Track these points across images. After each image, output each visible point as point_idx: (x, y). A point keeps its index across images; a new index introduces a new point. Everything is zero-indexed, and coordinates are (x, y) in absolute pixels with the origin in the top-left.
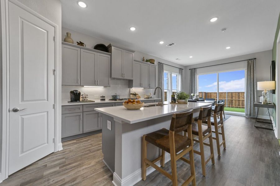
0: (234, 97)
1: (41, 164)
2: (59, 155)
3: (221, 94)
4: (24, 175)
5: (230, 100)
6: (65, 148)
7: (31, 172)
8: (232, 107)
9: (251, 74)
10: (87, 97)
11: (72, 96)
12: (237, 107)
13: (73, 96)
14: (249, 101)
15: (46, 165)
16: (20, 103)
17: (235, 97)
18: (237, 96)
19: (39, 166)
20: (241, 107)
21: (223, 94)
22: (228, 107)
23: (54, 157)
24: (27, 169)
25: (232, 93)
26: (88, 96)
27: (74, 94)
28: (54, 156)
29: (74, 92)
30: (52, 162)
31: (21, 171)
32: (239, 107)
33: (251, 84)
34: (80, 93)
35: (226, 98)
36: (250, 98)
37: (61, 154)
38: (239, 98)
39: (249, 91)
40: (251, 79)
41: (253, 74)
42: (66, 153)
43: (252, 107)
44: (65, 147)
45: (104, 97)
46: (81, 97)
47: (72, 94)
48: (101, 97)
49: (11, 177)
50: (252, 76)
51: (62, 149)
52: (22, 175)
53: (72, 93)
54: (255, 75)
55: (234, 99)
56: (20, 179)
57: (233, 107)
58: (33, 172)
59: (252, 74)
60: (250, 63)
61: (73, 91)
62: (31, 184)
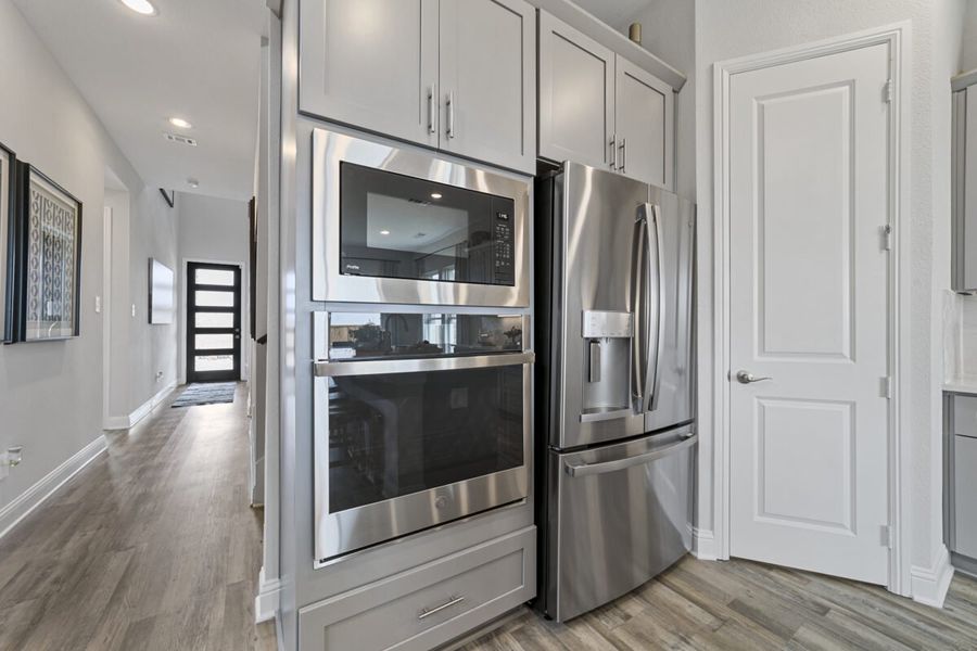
1: (815, 590)
2: (902, 614)
4: (756, 582)
6: (959, 613)
7: (774, 590)
15: (826, 610)
16: (756, 357)
19: (805, 593)
23: (872, 607)
24: (773, 573)
28: (878, 604)
30: (854, 618)
31: (759, 568)
37: (915, 621)
42: (946, 635)
44: (962, 604)
49: (735, 563)
51: (938, 601)
52: (752, 580)
56: (741, 586)
58: (777, 596)
62: (752, 624)
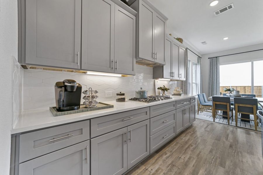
10: (97, 97)
11: (60, 95)
13: (63, 93)
26: (97, 94)
27: (66, 90)
29: (66, 84)
34: (79, 88)
45: (123, 94)
46: (83, 95)
47: (60, 89)
48: (118, 95)
53: (61, 87)
61: (64, 82)
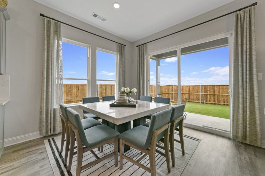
0: (208, 92)
3: (194, 87)
5: (204, 95)
8: (206, 103)
9: (245, 42)
12: (212, 103)
14: (241, 106)
17: (210, 91)
18: (212, 90)
20: (217, 103)
21: (197, 87)
22: (201, 103)
25: (206, 86)
32: (214, 104)
33: (244, 65)
35: (199, 92)
36: (243, 98)
38: (214, 93)
39: (240, 82)
40: (244, 53)
41: (248, 42)
43: (248, 119)
50: (246, 47)
54: (254, 42)
55: (208, 94)
57: (208, 103)
59: (246, 40)
60: (242, 16)
